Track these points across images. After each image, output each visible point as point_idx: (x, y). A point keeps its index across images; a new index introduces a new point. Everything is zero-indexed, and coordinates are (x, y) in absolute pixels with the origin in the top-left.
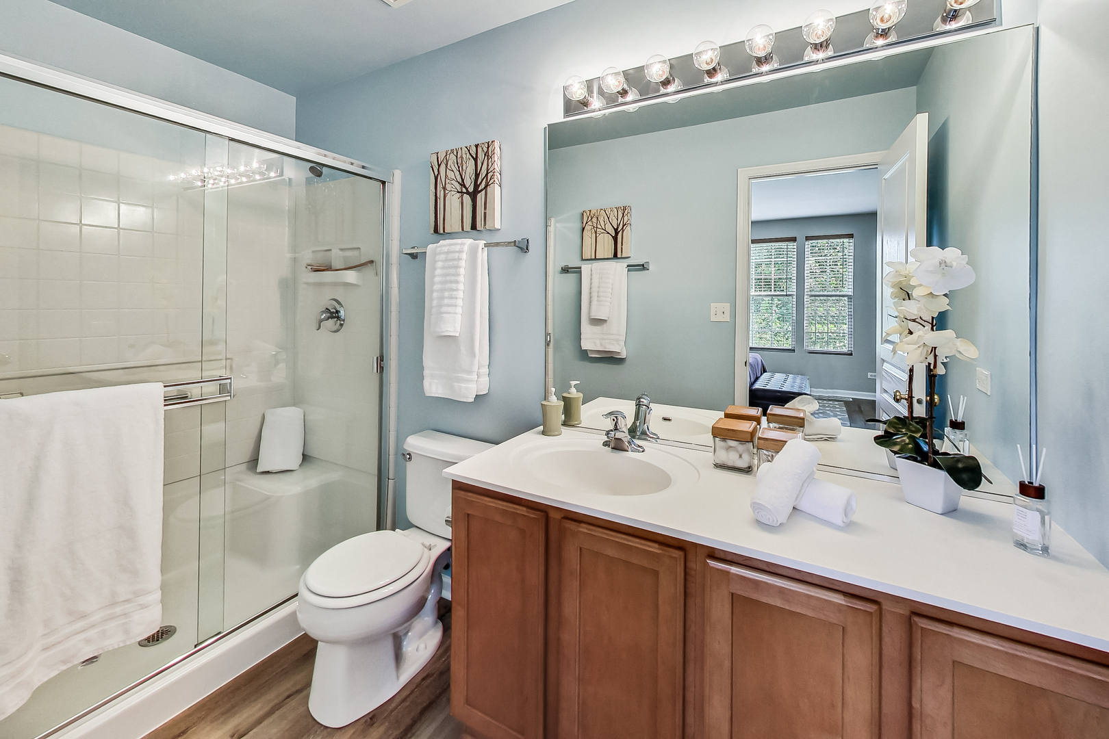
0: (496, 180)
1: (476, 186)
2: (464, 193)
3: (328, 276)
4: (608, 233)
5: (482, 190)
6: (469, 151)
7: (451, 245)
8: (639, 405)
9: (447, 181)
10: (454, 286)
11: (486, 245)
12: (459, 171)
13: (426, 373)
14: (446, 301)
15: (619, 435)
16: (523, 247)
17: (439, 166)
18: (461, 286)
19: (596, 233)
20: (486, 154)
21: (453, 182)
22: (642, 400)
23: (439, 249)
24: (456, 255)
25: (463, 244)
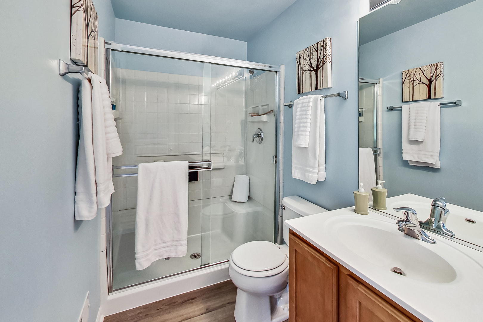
0: (328, 60)
1: (318, 65)
2: (312, 70)
3: (257, 118)
4: (423, 83)
5: (321, 67)
6: (314, 47)
7: (304, 99)
8: (434, 206)
9: (304, 66)
10: (305, 120)
11: (322, 97)
12: (309, 59)
13: (293, 166)
14: (301, 129)
15: (409, 226)
16: (343, 97)
17: (300, 59)
18: (309, 121)
19: (413, 84)
20: (323, 47)
21: (307, 66)
22: (438, 202)
23: (299, 102)
24: (307, 104)
25: (310, 98)
